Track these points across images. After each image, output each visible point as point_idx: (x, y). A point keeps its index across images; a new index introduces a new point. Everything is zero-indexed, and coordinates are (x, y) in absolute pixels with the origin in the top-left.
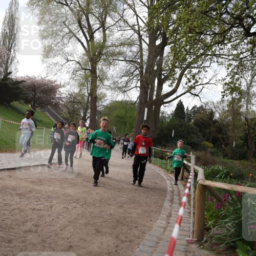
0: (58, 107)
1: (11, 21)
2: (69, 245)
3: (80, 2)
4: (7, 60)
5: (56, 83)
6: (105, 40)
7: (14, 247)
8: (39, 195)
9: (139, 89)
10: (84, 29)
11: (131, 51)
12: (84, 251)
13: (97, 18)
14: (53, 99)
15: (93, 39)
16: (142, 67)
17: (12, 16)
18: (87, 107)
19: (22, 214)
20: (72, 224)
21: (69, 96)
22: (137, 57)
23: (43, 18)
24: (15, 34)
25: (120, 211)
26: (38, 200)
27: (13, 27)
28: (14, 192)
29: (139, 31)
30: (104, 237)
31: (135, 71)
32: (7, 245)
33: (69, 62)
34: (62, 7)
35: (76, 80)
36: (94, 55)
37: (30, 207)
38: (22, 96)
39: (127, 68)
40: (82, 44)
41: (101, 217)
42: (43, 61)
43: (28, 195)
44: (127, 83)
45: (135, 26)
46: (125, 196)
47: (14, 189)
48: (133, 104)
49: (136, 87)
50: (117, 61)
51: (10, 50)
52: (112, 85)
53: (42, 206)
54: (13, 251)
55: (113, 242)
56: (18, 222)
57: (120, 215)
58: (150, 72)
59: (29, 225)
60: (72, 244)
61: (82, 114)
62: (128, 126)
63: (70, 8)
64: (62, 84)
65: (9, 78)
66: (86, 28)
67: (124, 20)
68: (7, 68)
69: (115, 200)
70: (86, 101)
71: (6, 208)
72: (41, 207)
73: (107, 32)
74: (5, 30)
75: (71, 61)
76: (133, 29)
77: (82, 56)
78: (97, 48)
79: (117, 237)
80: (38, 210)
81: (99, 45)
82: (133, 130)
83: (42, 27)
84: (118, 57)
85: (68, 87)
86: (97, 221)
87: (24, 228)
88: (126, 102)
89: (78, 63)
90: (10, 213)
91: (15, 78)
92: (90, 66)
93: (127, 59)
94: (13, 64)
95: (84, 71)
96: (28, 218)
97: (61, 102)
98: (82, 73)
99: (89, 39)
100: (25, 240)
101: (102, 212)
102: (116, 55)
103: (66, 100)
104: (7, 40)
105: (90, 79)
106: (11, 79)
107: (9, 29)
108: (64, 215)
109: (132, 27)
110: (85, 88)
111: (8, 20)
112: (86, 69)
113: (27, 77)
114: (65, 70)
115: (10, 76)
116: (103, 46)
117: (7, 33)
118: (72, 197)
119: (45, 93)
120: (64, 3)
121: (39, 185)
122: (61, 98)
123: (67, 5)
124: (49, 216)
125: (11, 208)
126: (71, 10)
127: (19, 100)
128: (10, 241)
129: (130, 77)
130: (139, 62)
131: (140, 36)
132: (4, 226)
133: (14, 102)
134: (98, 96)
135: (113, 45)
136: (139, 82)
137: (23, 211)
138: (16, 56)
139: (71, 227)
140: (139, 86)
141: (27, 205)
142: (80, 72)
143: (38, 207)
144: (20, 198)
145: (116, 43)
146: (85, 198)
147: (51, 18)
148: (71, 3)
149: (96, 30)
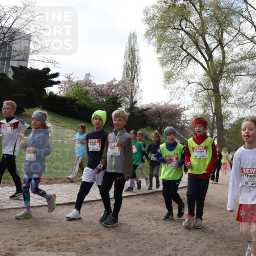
0: (184, 130)
1: (132, 54)
3: (195, 25)
4: (132, 90)
5: (179, 107)
6: (224, 57)
10: (202, 49)
11: (253, 64)
13: (215, 37)
14: (178, 122)
15: (212, 58)
17: (132, 49)
18: (213, 127)
20: (212, 249)
21: (193, 118)
23: (161, 46)
24: (136, 66)
27: (134, 58)
28: (151, 217)
33: (190, 85)
34: (178, 33)
35: (200, 101)
36: (215, 74)
37: (168, 231)
38: (148, 122)
39: (251, 82)
40: (202, 65)
41: (241, 242)
42: (165, 87)
44: (253, 97)
47: (151, 214)
50: (240, 77)
51: (133, 81)
52: (237, 102)
53: (179, 230)
56: (157, 246)
59: (168, 250)
63: (185, 31)
64: (186, 107)
65: (135, 107)
66: (203, 48)
67: (241, 33)
68: (132, 98)
70: (212, 122)
71: (145, 232)
73: (226, 48)
74: (127, 63)
75: (192, 83)
76: (252, 41)
77: (203, 77)
78: (217, 67)
80: (176, 234)
81: (219, 64)
83: (160, 55)
84: (240, 73)
85: (192, 109)
87: (163, 253)
89: (200, 84)
90: (149, 237)
91: (140, 106)
92: (212, 86)
93: (250, 73)
94: (137, 94)
95: (206, 91)
96: (167, 243)
97: (186, 125)
98: (205, 93)
99: (208, 59)
102: (237, 71)
103: (191, 122)
104: (130, 72)
105: (213, 99)
106: (137, 108)
107: (131, 61)
108: (203, 239)
110: (209, 108)
111: (128, 53)
112: (208, 89)
113: (151, 104)
114: (187, 93)
115: (135, 105)
116: (223, 63)
117: (128, 65)
118: (209, 221)
119: (170, 117)
120: (180, 28)
122: (186, 120)
123: (182, 29)
124: (188, 240)
125: (150, 232)
126: (187, 33)
127: (146, 127)
129: (255, 91)
132: (145, 251)
133: (142, 129)
134: (223, 115)
135: (234, 61)
137: (161, 235)
139: (210, 252)
142: (203, 93)
143: (176, 231)
144: (157, 223)
145: (237, 59)
146: (222, 221)
147: (168, 45)
148: (186, 27)
149: (214, 49)
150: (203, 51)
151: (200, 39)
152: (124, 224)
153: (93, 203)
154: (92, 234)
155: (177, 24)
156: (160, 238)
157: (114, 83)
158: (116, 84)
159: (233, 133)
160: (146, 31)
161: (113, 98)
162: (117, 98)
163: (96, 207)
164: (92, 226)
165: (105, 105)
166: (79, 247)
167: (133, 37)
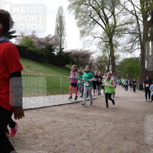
0: (92, 65)
1: (60, 20)
2: (109, 147)
3: (98, 2)
4: (61, 41)
5: (89, 52)
6: (115, 23)
7: (77, 148)
8: (87, 118)
9: (140, 49)
10: (102, 18)
11: (132, 27)
12: (118, 151)
13: (110, 10)
14: (89, 61)
16: (140, 36)
17: (60, 16)
18: (109, 64)
19: (80, 129)
20: (109, 134)
21: (98, 58)
22: (137, 30)
23: (78, 15)
24: (63, 27)
25: (137, 125)
26: (87, 121)
27: (61, 22)
28: (73, 117)
29: (136, 14)
30: (129, 142)
31: (136, 38)
32: (73, 147)
33: (95, 38)
34: (88, 7)
35: (101, 48)
36: (110, 31)
37: (83, 125)
38: (71, 61)
39: (131, 37)
40: (102, 26)
41: (126, 130)
42: (80, 39)
43: (81, 118)
44: (132, 46)
45: (133, 11)
46: (139, 116)
47: (73, 115)
48: (137, 59)
49: (138, 48)
50: (124, 34)
51: (61, 35)
52: (123, 49)
54: (76, 151)
55: (135, 145)
56: (77, 134)
57: (138, 128)
58: (146, 38)
59: (84, 136)
60: (110, 146)
61: (107, 68)
62: (136, 73)
63: (92, 6)
64: (93, 52)
65: (62, 52)
66: (103, 17)
68: (61, 46)
69: (133, 119)
70: (108, 60)
72: (90, 125)
73: (116, 17)
74: (57, 25)
75: (97, 37)
76: (131, 13)
77: (103, 34)
78: (111, 28)
79: (137, 142)
80: (88, 127)
81: (112, 26)
82: (139, 75)
83: (77, 20)
84: (125, 32)
85: (97, 53)
86: (124, 132)
87: (81, 137)
88: (133, 58)
89: (101, 38)
90: (72, 129)
91: (66, 51)
92: (108, 39)
93: (130, 32)
94: (63, 44)
95: (105, 42)
96: (83, 131)
97: (94, 62)
98: (104, 44)
99: (106, 23)
100: (82, 144)
101: (126, 126)
102: (123, 30)
103: (96, 61)
104: (59, 30)
105: (109, 47)
106: (64, 52)
107: (60, 24)
108: (104, 129)
109: (131, 12)
110: (107, 52)
111: (58, 19)
112: (106, 41)
113: (72, 50)
114: (93, 43)
115: (63, 51)
116: (115, 26)
117: (58, 26)
118: (107, 118)
119: (84, 58)
120: (89, 4)
121: (87, 112)
122: (93, 60)
123: (90, 5)
124: (95, 130)
125: (73, 126)
126: (93, 7)
127: (69, 64)
128: (74, 145)
129: (133, 43)
130: (138, 33)
131: (137, 17)
132: (70, 136)
133: (67, 65)
134: (115, 57)
135: (121, 25)
136: (140, 45)
137: (79, 127)
138: (65, 39)
139: (108, 136)
140: (140, 47)
141: (82, 124)
142: (103, 44)
143: (88, 125)
144: (77, 120)
145: (123, 23)
146: (115, 118)
147: (82, 14)
148: (93, 4)
149: (109, 17)
150: (103, 18)
151: (101, 11)
152: (57, 121)
153: (39, 109)
154: (38, 127)
155: (87, 2)
156: (79, 129)
157: (50, 37)
158: (51, 38)
159: (121, 67)
160: (69, 5)
161: (49, 46)
162: (52, 46)
163: (40, 111)
164: (38, 123)
165: (44, 51)
166: (31, 135)
167: (61, 9)
